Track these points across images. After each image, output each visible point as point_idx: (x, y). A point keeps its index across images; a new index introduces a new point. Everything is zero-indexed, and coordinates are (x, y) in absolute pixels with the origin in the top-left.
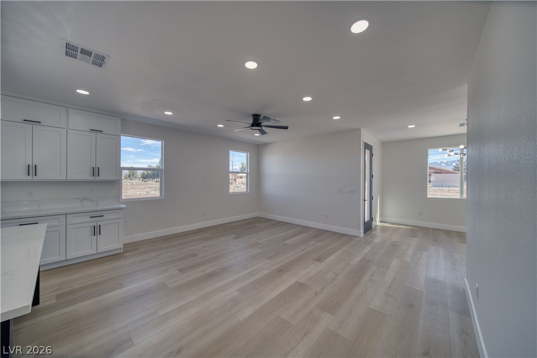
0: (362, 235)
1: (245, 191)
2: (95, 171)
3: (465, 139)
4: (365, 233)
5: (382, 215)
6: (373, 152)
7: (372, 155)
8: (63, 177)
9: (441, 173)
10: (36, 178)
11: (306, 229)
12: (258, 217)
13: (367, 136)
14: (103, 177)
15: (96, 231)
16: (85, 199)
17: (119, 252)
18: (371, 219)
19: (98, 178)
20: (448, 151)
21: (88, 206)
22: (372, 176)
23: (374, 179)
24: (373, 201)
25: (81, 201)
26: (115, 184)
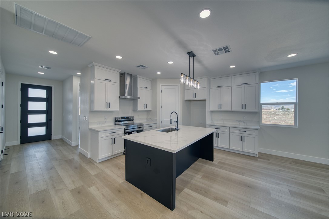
2: (244, 106)
8: (230, 110)
10: (221, 110)
14: (248, 109)
15: (242, 139)
16: (240, 121)
17: (255, 156)
19: (245, 110)
21: (242, 125)
25: (239, 122)
26: (257, 114)
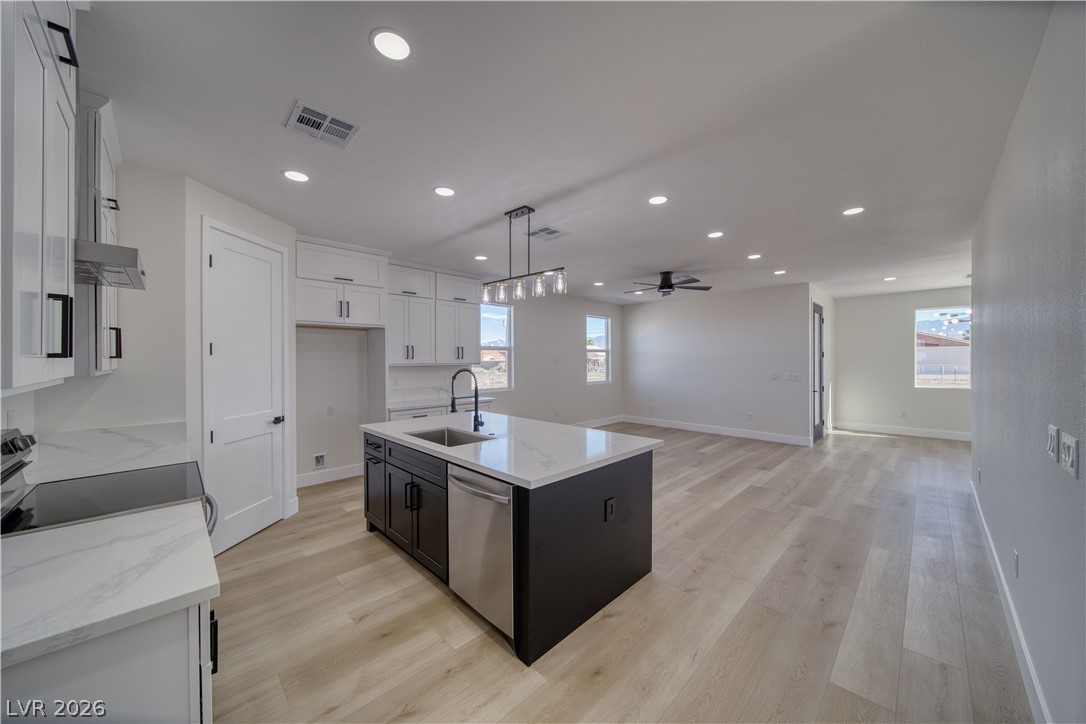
0: (812, 444)
1: (604, 379)
3: (969, 295)
4: (814, 442)
5: (835, 418)
6: (824, 317)
7: (822, 321)
9: (937, 345)
11: (714, 438)
12: (623, 423)
13: (819, 294)
18: (822, 422)
20: (948, 317)
22: (822, 355)
23: (825, 359)
24: (824, 393)
